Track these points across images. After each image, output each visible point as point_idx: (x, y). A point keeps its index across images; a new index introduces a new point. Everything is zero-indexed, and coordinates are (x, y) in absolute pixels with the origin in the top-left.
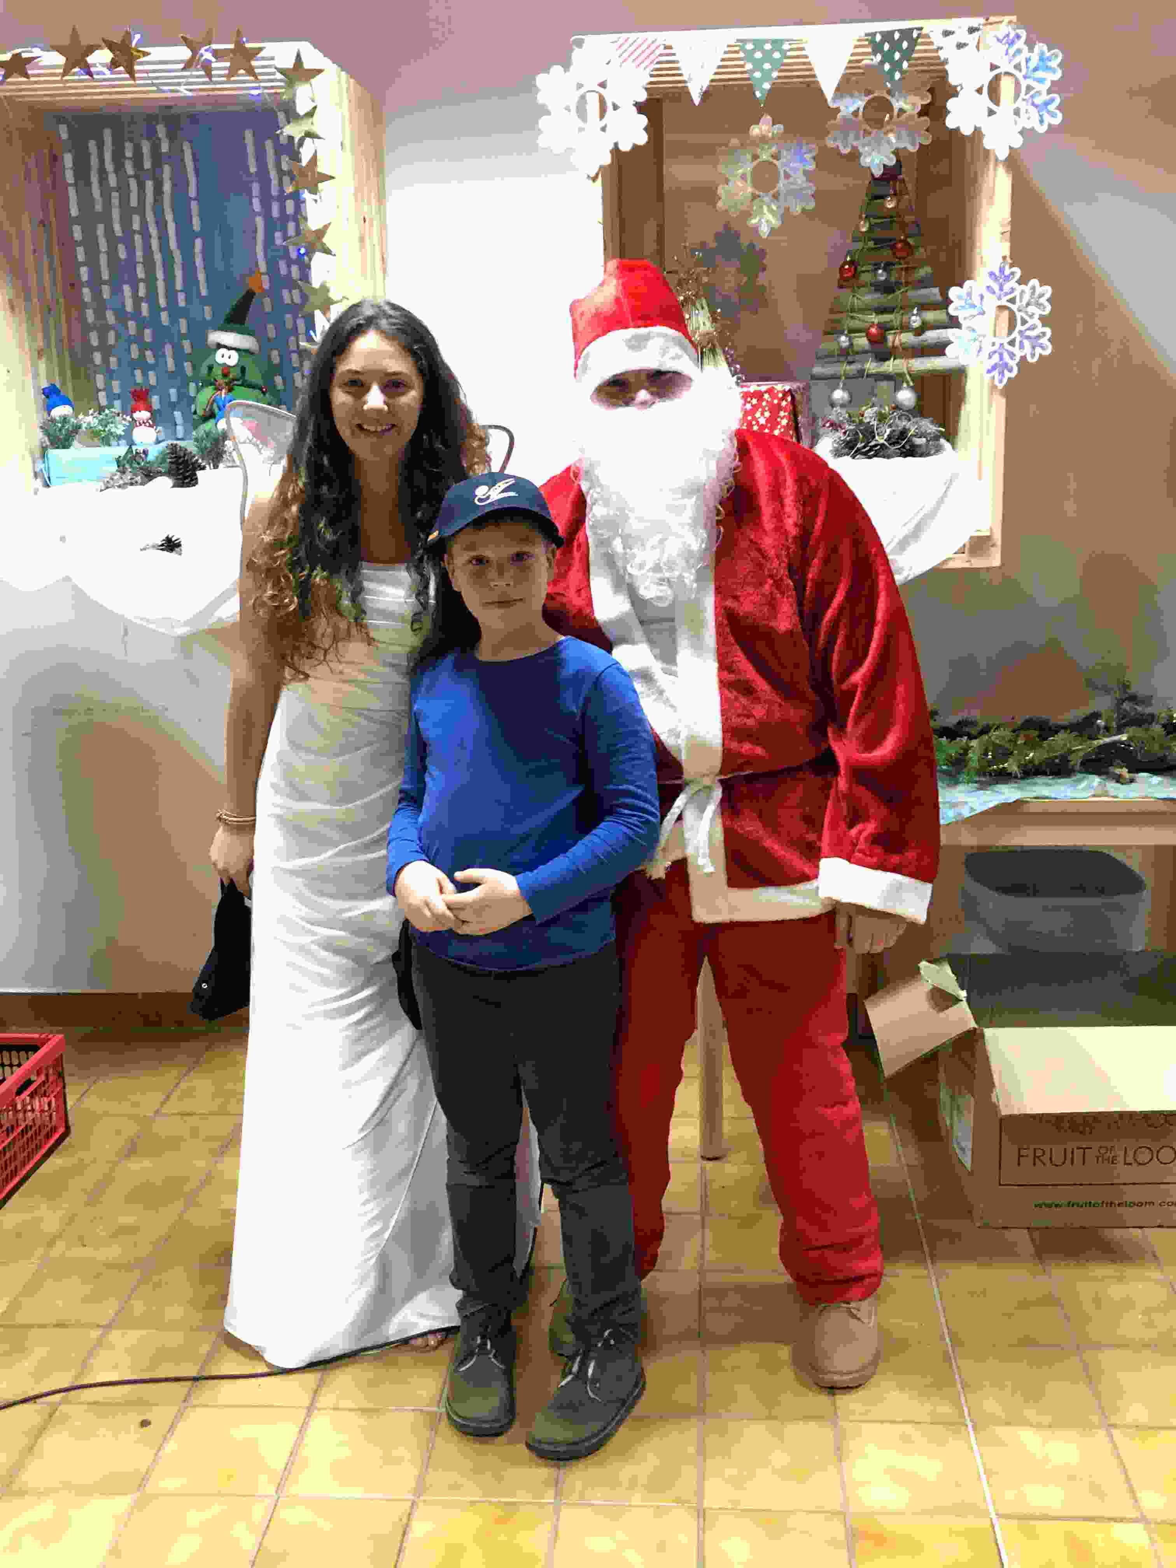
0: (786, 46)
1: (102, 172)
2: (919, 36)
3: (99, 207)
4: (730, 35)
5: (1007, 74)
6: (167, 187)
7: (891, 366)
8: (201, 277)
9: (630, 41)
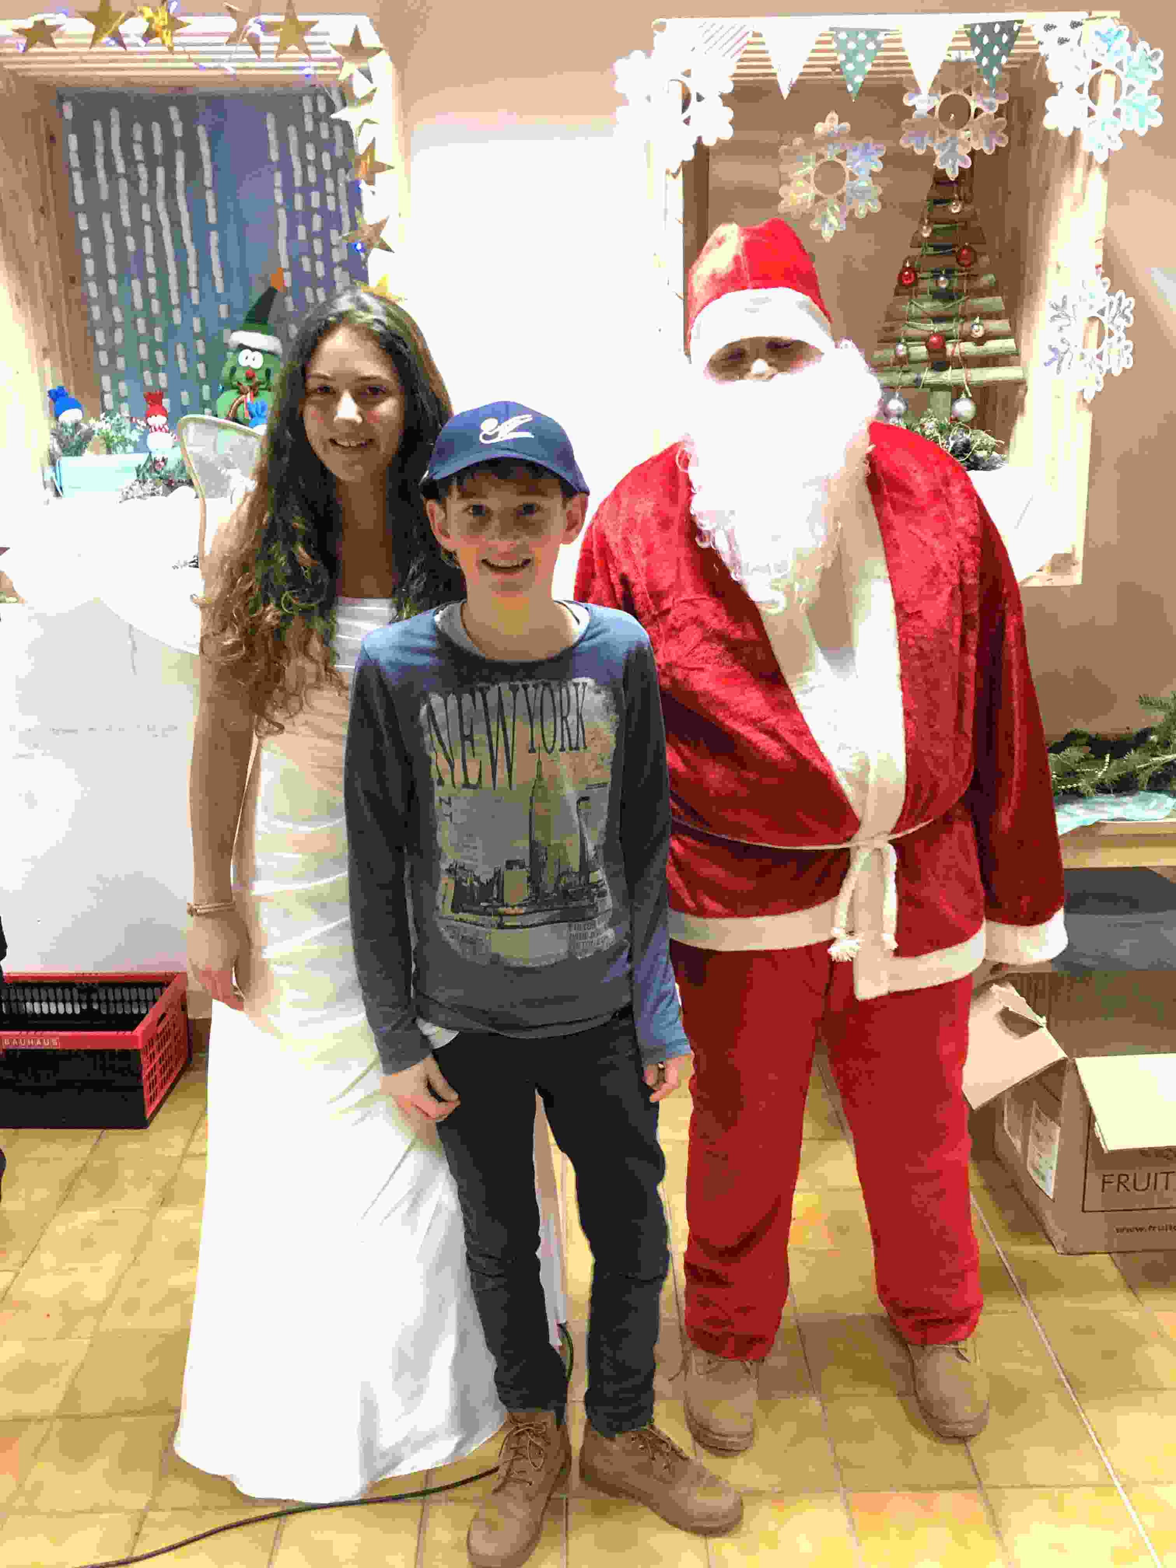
0: (881, 37)
1: (108, 155)
2: (1018, 31)
3: (104, 195)
4: (822, 23)
5: (1107, 72)
6: (180, 174)
7: (950, 376)
8: (217, 272)
9: (716, 28)
